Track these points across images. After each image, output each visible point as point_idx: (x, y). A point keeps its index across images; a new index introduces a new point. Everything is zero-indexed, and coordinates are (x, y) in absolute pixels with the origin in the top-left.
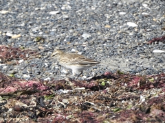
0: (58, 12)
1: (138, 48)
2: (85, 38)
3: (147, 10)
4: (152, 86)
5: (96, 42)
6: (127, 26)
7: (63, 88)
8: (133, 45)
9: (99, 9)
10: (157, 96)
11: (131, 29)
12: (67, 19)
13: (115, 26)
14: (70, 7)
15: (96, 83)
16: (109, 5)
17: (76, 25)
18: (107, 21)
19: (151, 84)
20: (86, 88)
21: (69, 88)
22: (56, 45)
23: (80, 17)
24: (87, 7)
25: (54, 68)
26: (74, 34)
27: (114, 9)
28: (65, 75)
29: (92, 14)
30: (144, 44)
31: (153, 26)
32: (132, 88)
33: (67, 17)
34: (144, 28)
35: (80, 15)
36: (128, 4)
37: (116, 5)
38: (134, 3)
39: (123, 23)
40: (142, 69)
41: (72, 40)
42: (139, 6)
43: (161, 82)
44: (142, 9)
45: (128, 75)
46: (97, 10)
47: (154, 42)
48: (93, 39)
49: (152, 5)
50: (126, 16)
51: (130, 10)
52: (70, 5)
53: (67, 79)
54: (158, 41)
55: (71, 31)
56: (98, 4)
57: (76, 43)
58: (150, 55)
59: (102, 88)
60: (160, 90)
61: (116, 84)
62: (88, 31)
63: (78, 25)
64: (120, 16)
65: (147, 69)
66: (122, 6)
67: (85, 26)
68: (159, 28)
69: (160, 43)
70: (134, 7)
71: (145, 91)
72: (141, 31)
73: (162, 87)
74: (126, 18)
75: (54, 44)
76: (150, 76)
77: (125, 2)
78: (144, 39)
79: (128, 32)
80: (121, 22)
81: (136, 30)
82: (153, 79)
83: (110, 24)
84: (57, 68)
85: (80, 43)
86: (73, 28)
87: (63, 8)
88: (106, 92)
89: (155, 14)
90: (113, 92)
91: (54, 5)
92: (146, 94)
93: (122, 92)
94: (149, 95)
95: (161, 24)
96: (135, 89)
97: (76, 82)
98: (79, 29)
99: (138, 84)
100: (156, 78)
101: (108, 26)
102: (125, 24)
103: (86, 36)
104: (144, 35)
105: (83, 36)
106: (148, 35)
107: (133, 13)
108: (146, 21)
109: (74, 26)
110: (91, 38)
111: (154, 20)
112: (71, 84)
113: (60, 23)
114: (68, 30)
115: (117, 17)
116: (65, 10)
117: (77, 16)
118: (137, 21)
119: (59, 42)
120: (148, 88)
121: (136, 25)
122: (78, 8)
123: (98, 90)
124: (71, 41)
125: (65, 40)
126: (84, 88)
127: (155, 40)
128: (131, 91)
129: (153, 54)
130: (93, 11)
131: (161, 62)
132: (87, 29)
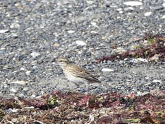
0: (7, 30)
1: (87, 67)
2: (34, 57)
3: (96, 29)
4: (101, 105)
5: (45, 61)
6: (76, 45)
7: (12, 107)
8: (83, 64)
9: (47, 27)
10: (106, 115)
11: (79, 48)
12: (16, 38)
13: (64, 44)
14: (19, 26)
15: (45, 102)
16: (58, 24)
17: (25, 44)
18: (56, 40)
19: (100, 103)
20: (36, 107)
21: (18, 107)
22: (5, 64)
23: (29, 36)
24: (36, 26)
25: (3, 87)
26: (23, 53)
27: (63, 28)
28: (14, 94)
29: (41, 32)
30: (93, 63)
31: (102, 44)
32: (81, 107)
33: (15, 35)
34: (93, 46)
35: (29, 33)
36: (77, 22)
37: (65, 23)
38: (83, 21)
39: (72, 41)
40: (90, 87)
41: (21, 58)
42: (88, 25)
43: (110, 101)
44: (91, 28)
45: (77, 94)
46: (46, 29)
47: (103, 60)
48: (42, 58)
49: (100, 23)
50: (75, 34)
51: (79, 28)
52: (19, 24)
53: (16, 98)
54: (107, 60)
55: (20, 49)
56: (47, 22)
57: (25, 62)
58: (99, 74)
59: (51, 107)
60: (109, 109)
61: (66, 103)
62: (36, 50)
63: (27, 43)
64: (68, 35)
65: (96, 87)
66: (71, 24)
67: (34, 44)
68: (108, 47)
69: (109, 62)
70: (83, 26)
71: (94, 110)
72: (90, 49)
73: (111, 106)
74: (75, 37)
75: (3, 62)
76: (99, 95)
77: (73, 21)
78: (92, 58)
79: (77, 50)
80: (70, 40)
81: (85, 48)
82: (102, 98)
83: (59, 43)
84: (6, 86)
85: (29, 62)
86: (22, 47)
87: (12, 27)
88: (55, 112)
89: (103, 33)
90: (62, 111)
91: (3, 23)
92: (96, 113)
93: (71, 111)
94: (98, 115)
95: (110, 42)
96: (84, 108)
97: (25, 101)
98: (28, 47)
99: (87, 103)
100: (105, 97)
101: (56, 45)
102: (73, 43)
103: (34, 54)
104: (92, 53)
105: (32, 54)
106: (96, 54)
107: (82, 31)
108: (95, 40)
109: (22, 45)
110: (40, 56)
111: (103, 38)
112: (20, 103)
113: (9, 42)
114: (17, 48)
115: (65, 36)
116: (14, 29)
117: (25, 35)
118: (86, 39)
119: (8, 60)
120: (98, 107)
121: (85, 44)
122: (26, 27)
123: (47, 109)
124: (20, 60)
125: (14, 59)
126: (33, 107)
127: (104, 59)
128: (80, 110)
129: (102, 72)
130: (42, 30)
131: (110, 80)
132: (36, 47)
